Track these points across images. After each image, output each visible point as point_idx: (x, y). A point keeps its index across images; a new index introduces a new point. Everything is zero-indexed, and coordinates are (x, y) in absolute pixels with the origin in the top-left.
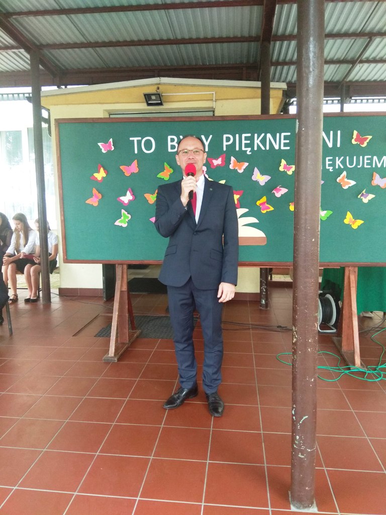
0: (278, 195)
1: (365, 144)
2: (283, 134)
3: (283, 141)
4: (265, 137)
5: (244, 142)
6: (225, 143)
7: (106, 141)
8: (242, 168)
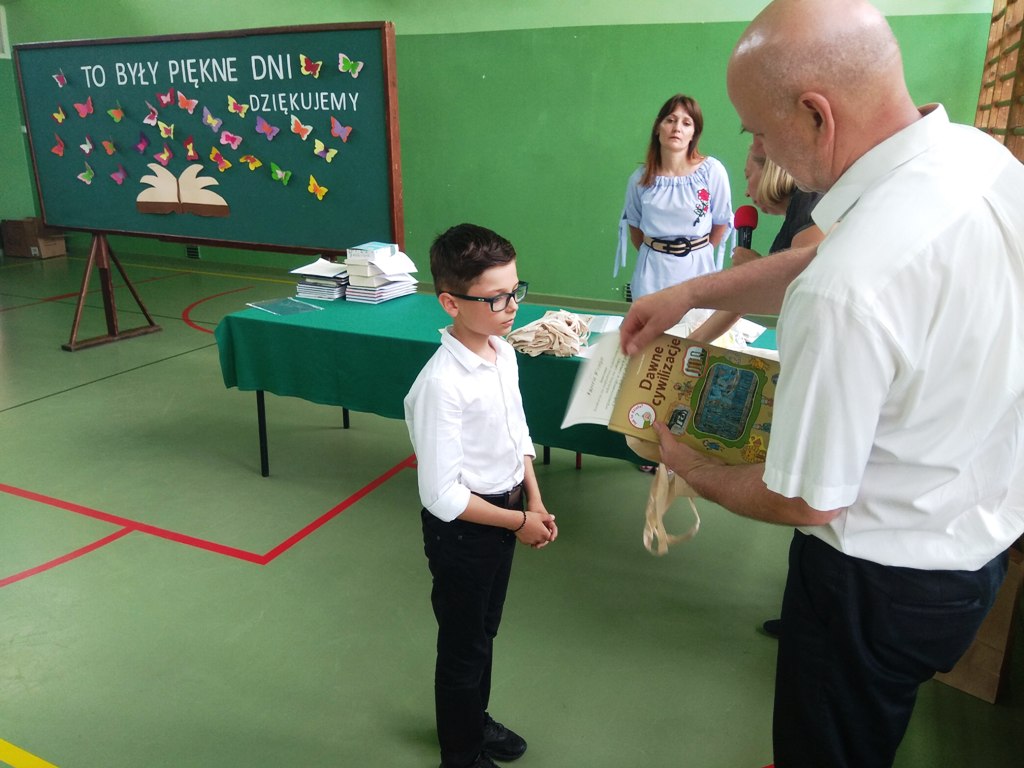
0: (235, 147)
1: (317, 75)
2: (229, 60)
3: (229, 70)
4: (211, 61)
5: (190, 71)
6: (172, 73)
8: (191, 107)
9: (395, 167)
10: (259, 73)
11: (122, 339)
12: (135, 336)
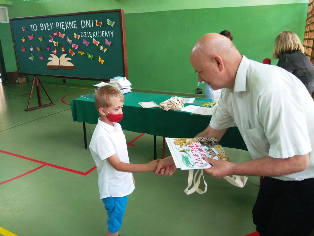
0: (76, 48)
1: (101, 26)
2: (74, 22)
3: (74, 25)
4: (69, 23)
5: (62, 25)
6: (57, 26)
8: (63, 37)
9: (125, 53)
10: (83, 26)
11: (43, 107)
12: (47, 106)
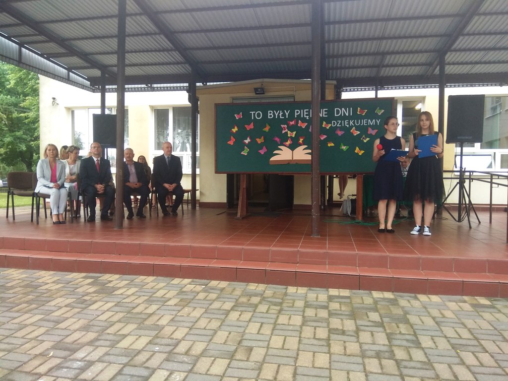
0: (322, 139)
1: (364, 114)
3: (324, 113)
7: (238, 114)
8: (304, 126)
10: (337, 114)
